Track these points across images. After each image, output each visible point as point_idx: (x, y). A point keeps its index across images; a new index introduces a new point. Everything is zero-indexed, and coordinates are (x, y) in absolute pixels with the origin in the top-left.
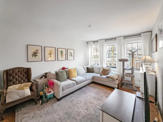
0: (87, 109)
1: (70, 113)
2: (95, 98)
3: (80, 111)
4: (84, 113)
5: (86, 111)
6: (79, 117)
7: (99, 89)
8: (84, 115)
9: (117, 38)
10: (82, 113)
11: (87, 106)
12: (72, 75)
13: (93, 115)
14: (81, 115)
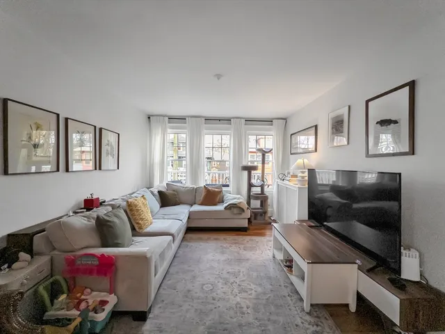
0: (242, 291)
1: (221, 323)
2: (229, 262)
3: (235, 302)
4: (247, 302)
5: (244, 295)
6: (246, 315)
7: (216, 239)
8: (251, 305)
9: (232, 120)
10: (243, 305)
11: (235, 284)
12: (142, 219)
13: (264, 294)
14: (245, 309)
